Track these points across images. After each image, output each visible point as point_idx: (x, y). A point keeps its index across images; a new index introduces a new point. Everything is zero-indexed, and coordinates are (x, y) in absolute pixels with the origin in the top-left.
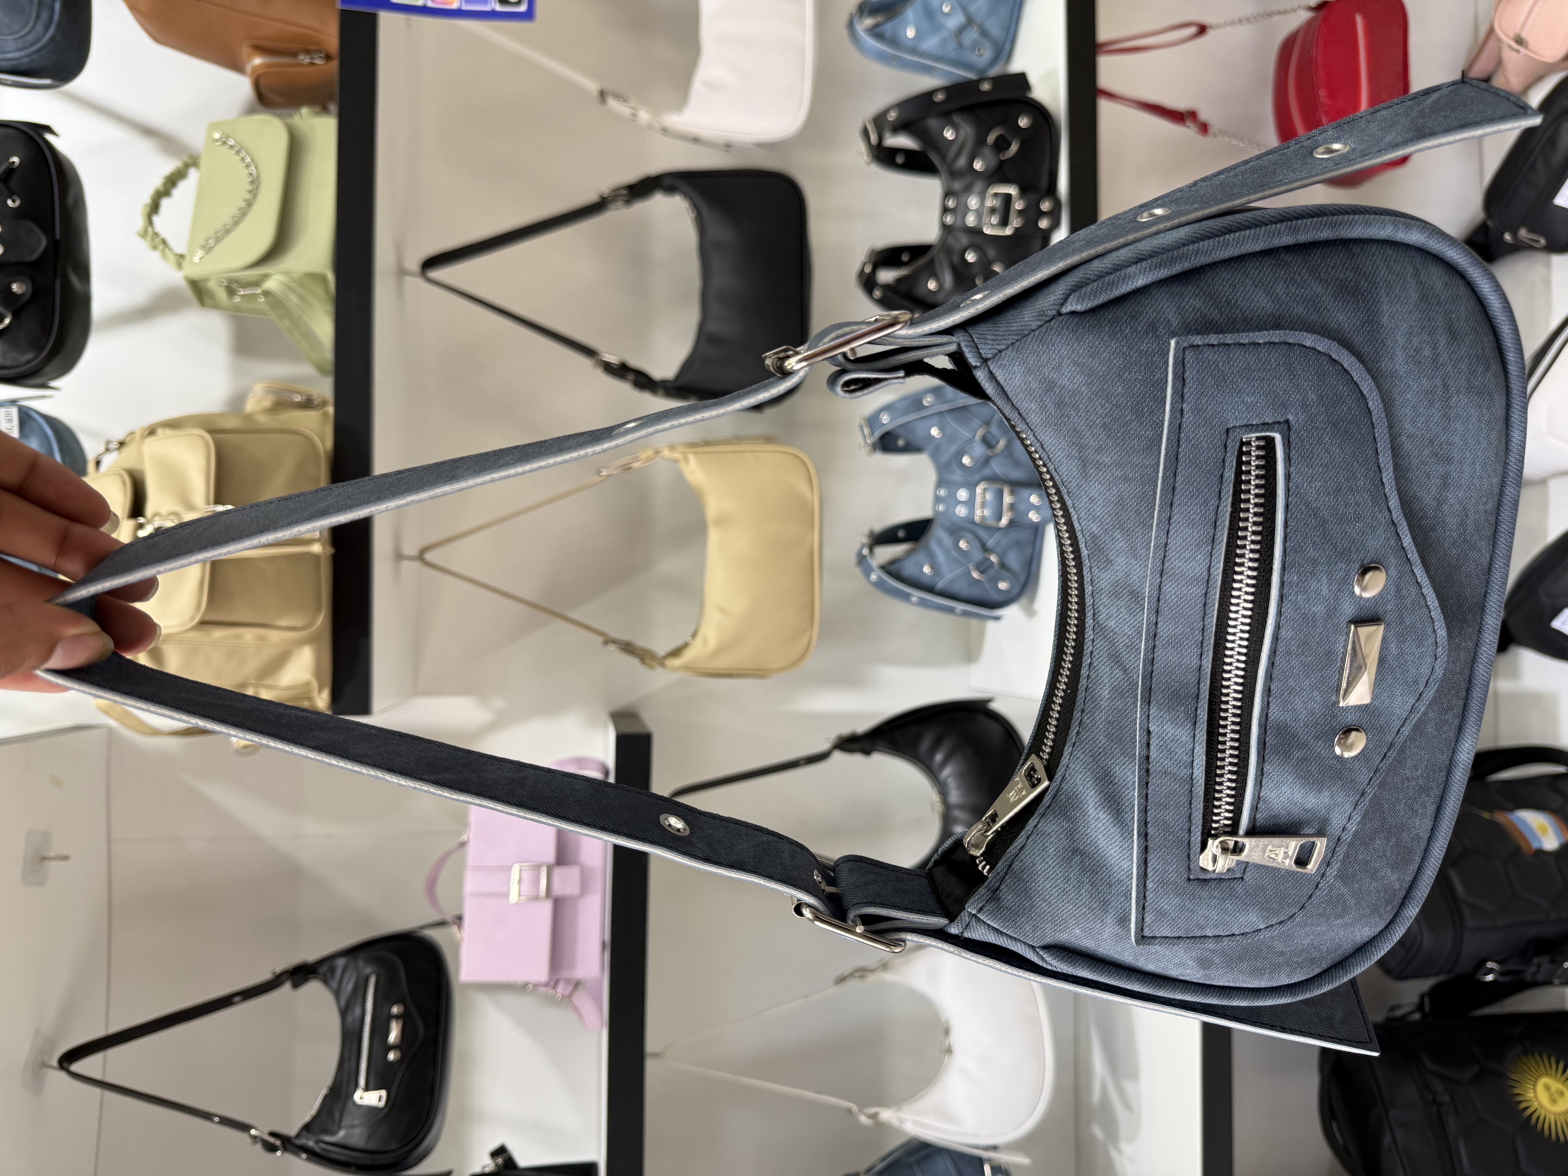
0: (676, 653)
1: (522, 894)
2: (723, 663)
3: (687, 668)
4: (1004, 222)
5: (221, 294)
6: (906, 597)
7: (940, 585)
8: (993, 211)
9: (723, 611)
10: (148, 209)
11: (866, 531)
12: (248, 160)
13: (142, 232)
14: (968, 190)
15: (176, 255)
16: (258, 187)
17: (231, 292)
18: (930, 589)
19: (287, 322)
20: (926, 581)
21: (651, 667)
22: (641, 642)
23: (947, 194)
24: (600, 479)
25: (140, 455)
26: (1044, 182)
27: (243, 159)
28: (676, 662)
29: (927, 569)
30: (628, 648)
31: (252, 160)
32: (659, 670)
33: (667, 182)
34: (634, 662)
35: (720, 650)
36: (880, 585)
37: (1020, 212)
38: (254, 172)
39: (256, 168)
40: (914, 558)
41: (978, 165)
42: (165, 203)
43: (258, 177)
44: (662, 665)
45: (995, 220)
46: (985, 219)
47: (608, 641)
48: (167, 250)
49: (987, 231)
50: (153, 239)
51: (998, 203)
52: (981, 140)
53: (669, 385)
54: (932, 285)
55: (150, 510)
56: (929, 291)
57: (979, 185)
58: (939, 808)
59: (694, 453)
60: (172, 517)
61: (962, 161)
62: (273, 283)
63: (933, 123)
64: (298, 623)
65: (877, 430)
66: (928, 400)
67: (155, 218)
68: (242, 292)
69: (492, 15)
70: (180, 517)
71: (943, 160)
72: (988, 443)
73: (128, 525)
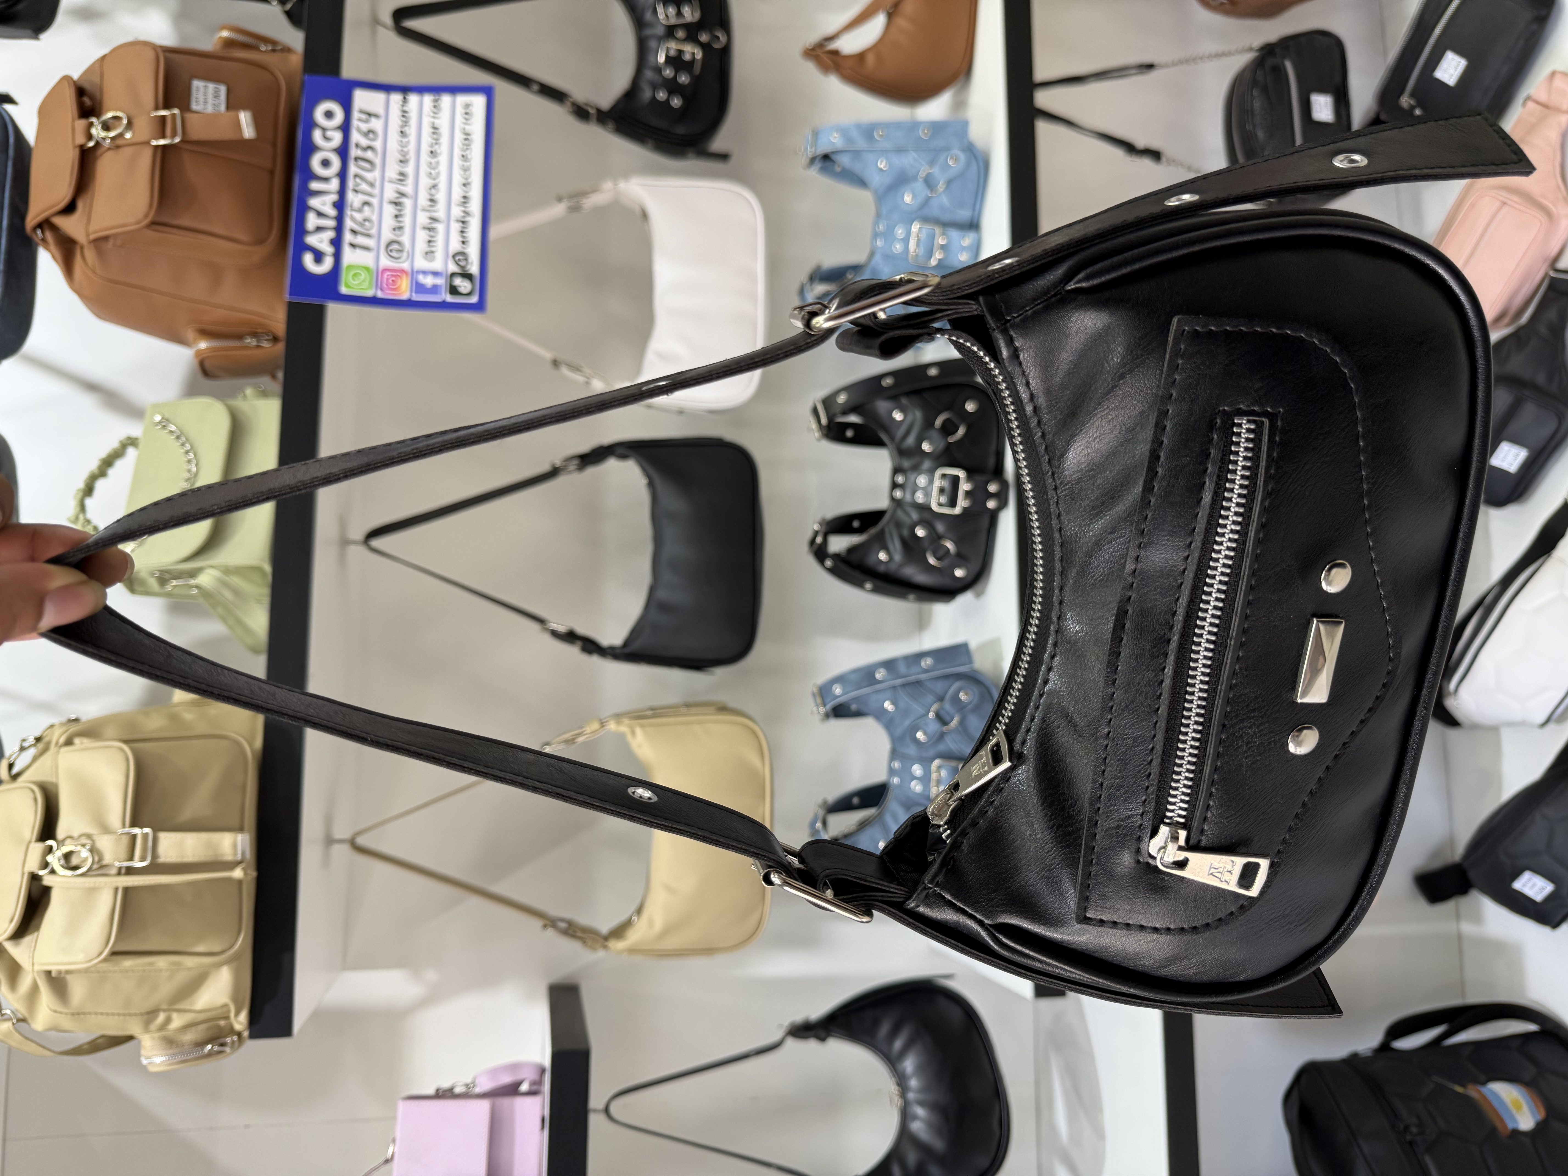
0: (619, 932)
2: (674, 943)
3: (632, 951)
4: (953, 502)
5: (153, 583)
8: (941, 491)
9: (670, 890)
10: (81, 494)
12: (188, 447)
16: (195, 475)
17: (163, 581)
21: (593, 949)
22: (583, 920)
25: (56, 768)
27: (182, 445)
28: (620, 943)
30: (569, 929)
32: (601, 952)
33: (618, 449)
35: (666, 932)
37: (967, 493)
38: (193, 459)
39: (195, 455)
40: (868, 830)
41: (926, 447)
43: (197, 464)
44: (605, 946)
45: (943, 499)
46: (934, 498)
47: (549, 922)
49: (936, 509)
51: (946, 484)
52: (929, 424)
53: (618, 651)
54: (882, 556)
55: (61, 830)
56: (881, 561)
57: (927, 464)
58: (898, 1101)
59: (642, 726)
60: (84, 840)
61: (911, 441)
62: (206, 579)
63: (882, 406)
64: (217, 948)
65: (830, 702)
66: (880, 675)
67: (88, 502)
68: (174, 583)
69: (443, 306)
70: (93, 841)
71: (892, 438)
72: (941, 719)
73: (37, 848)
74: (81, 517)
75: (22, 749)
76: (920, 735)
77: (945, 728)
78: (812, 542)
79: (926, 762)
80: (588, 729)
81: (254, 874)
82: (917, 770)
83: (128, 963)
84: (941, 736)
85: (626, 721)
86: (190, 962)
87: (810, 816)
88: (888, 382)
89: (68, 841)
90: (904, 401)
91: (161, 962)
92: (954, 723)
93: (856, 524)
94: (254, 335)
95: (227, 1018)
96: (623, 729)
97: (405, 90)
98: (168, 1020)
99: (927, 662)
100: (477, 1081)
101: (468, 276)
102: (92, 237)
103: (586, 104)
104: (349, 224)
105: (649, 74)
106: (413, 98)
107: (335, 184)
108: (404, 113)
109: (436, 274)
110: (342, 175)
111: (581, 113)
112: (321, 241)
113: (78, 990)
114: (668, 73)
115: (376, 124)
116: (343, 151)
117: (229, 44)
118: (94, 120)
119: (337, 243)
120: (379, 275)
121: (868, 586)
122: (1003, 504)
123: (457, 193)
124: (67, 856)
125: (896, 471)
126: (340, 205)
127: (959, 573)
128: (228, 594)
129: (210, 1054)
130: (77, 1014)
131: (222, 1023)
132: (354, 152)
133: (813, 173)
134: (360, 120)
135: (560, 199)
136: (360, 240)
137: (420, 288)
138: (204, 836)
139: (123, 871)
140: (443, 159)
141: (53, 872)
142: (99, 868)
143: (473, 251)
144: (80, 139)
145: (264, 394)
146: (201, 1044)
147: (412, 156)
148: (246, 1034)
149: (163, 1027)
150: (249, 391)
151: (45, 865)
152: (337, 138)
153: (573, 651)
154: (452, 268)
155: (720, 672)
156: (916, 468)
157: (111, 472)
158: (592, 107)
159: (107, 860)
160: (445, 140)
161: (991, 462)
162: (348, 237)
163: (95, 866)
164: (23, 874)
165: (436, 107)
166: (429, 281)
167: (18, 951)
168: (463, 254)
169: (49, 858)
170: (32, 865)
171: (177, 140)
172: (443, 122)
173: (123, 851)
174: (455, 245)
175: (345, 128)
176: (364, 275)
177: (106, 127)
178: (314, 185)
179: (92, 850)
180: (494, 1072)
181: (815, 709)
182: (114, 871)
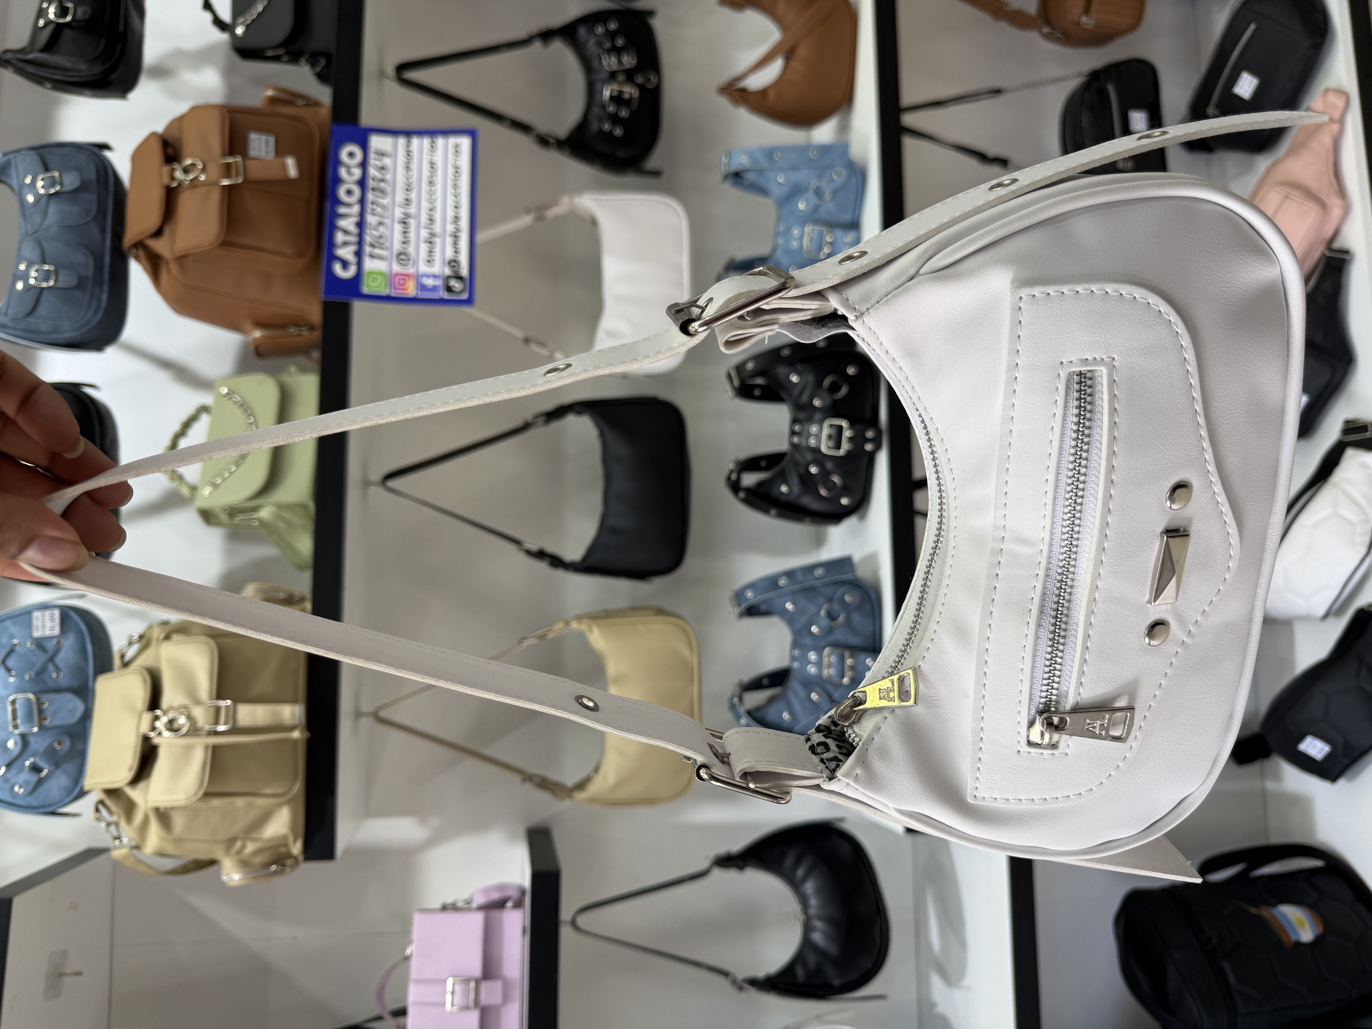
0: (581, 785)
1: (455, 1003)
2: (623, 794)
3: (592, 800)
5: (224, 517)
8: (828, 437)
9: (621, 755)
11: (736, 682)
12: (248, 412)
15: (190, 487)
17: (232, 515)
20: (785, 722)
21: (561, 798)
22: (554, 777)
25: (158, 657)
26: (868, 416)
27: (244, 412)
28: (582, 794)
29: (786, 716)
30: (542, 783)
31: (252, 412)
32: (568, 801)
33: (577, 409)
34: (547, 795)
35: (618, 784)
37: (849, 439)
38: (253, 422)
39: (254, 418)
40: (775, 704)
41: (817, 402)
44: (571, 797)
45: (830, 444)
46: (823, 443)
47: (527, 777)
49: (825, 451)
50: (171, 475)
51: (833, 432)
52: (819, 384)
53: (578, 565)
54: (784, 489)
55: (165, 703)
56: (782, 493)
57: (818, 416)
58: (802, 917)
59: (597, 625)
60: (183, 710)
61: (805, 397)
62: (265, 513)
63: (781, 370)
64: (280, 791)
65: (744, 603)
66: (782, 582)
68: (240, 516)
69: (441, 301)
70: (189, 711)
71: (790, 396)
72: (831, 616)
73: (147, 717)
75: (130, 644)
76: (814, 629)
77: (832, 623)
78: (729, 478)
79: (819, 651)
80: (556, 628)
81: (307, 734)
82: (813, 656)
83: (216, 802)
84: (830, 630)
85: (585, 621)
87: (729, 694)
88: (786, 352)
89: (170, 711)
90: (799, 367)
91: (240, 802)
92: (841, 618)
93: (763, 464)
94: (296, 325)
95: (286, 847)
96: (583, 627)
97: (408, 134)
98: (243, 847)
99: (819, 572)
100: (474, 898)
101: (460, 278)
102: (177, 255)
103: (547, 135)
104: (368, 239)
105: (596, 110)
106: (415, 141)
107: (356, 209)
108: (409, 153)
109: (435, 277)
110: (362, 201)
111: (544, 141)
112: (346, 253)
113: (179, 822)
114: (612, 109)
115: (387, 161)
116: (362, 183)
117: (273, 101)
118: (176, 166)
119: (359, 254)
120: (391, 278)
121: (773, 512)
122: (878, 447)
123: (450, 213)
124: (170, 722)
125: (795, 421)
126: (361, 224)
127: (844, 501)
128: (281, 525)
129: (275, 873)
130: (178, 841)
131: (283, 850)
132: (371, 183)
133: (728, 187)
134: (375, 159)
135: (527, 211)
136: (377, 251)
137: (423, 288)
138: (270, 707)
139: (211, 733)
140: (439, 187)
141: (160, 734)
142: (194, 731)
143: (464, 259)
144: (166, 180)
145: (304, 370)
146: (268, 865)
147: (414, 185)
148: (301, 859)
149: (240, 852)
150: (293, 369)
151: (153, 729)
152: (357, 173)
153: (542, 566)
154: (448, 271)
155: (658, 583)
156: (810, 420)
158: (552, 137)
159: (200, 724)
160: (440, 173)
161: (868, 413)
162: (367, 249)
163: (191, 729)
164: (138, 736)
165: (433, 147)
166: (430, 282)
167: (135, 794)
168: (455, 261)
169: (157, 724)
170: (144, 729)
171: (240, 180)
172: (438, 158)
173: (211, 718)
174: (449, 254)
175: (364, 165)
176: (380, 279)
177: (186, 171)
178: (342, 210)
179: (190, 718)
180: (487, 891)
181: (731, 609)
182: (204, 733)
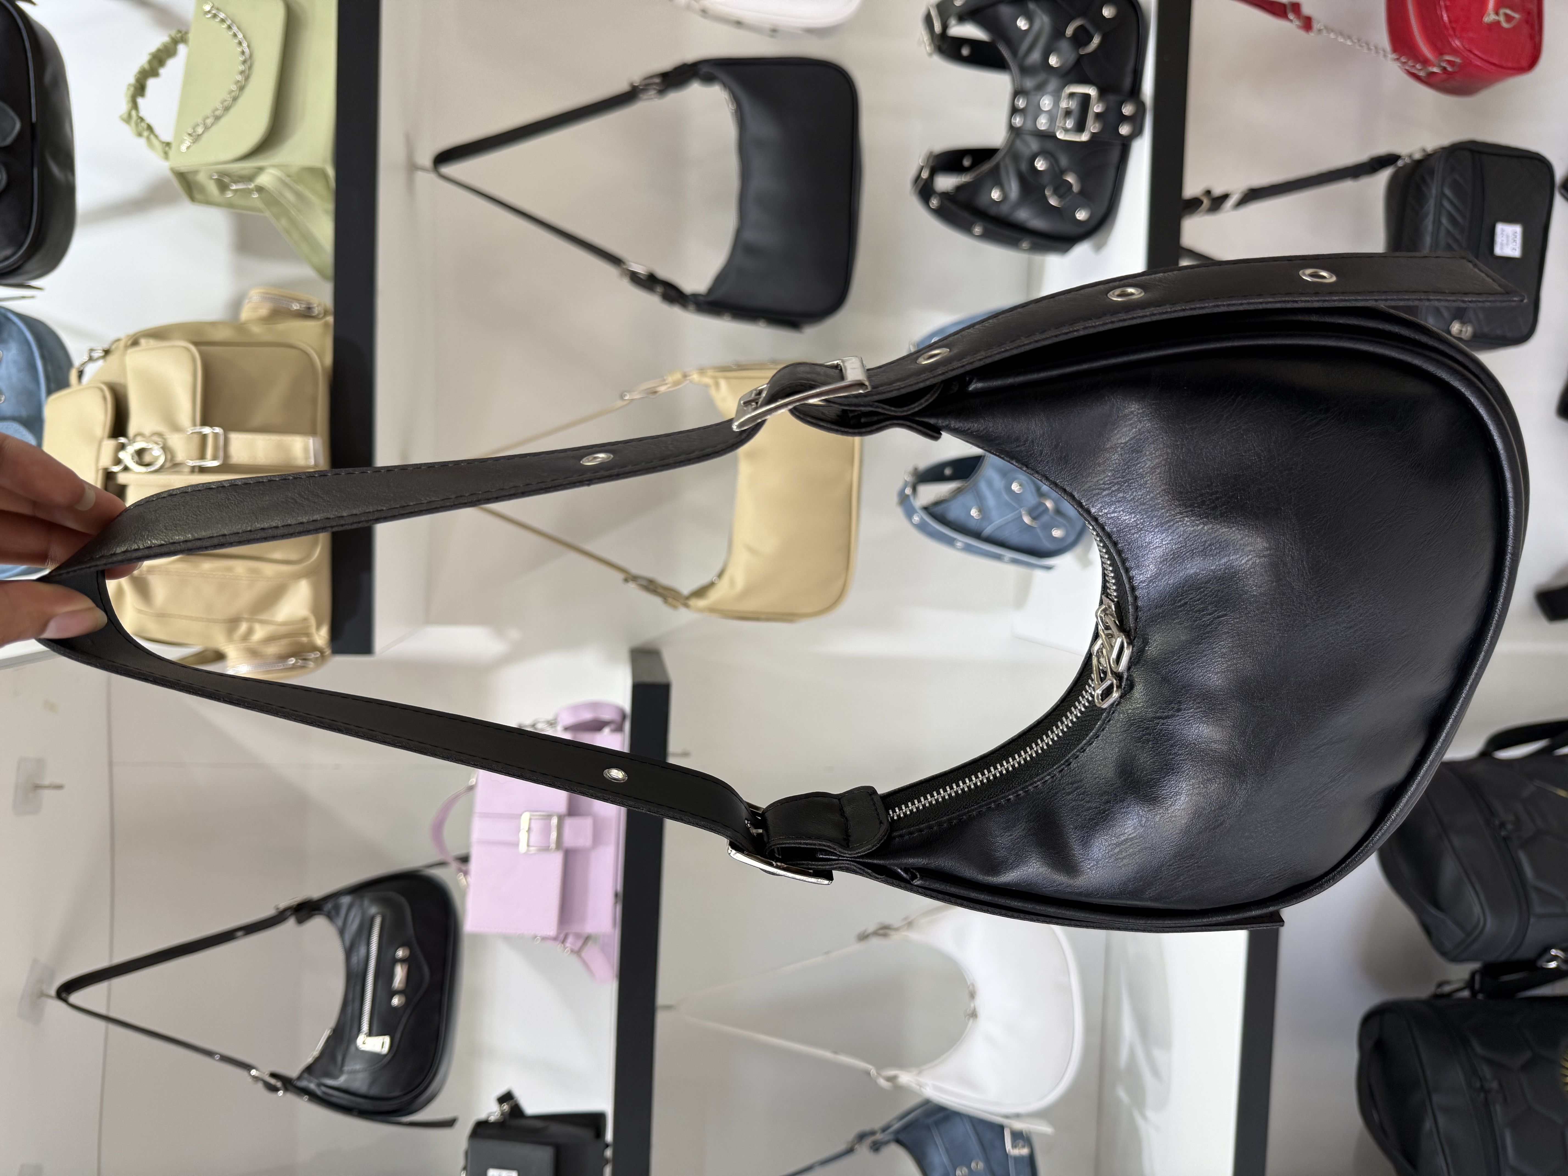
0: (701, 592)
1: (531, 844)
2: (750, 605)
3: (712, 610)
4: (1080, 127)
5: (212, 188)
6: (950, 542)
7: (988, 530)
8: (1068, 113)
9: (752, 550)
10: (132, 89)
11: (910, 468)
12: (240, 36)
13: (125, 116)
14: (1040, 88)
15: (163, 143)
16: (250, 68)
17: (223, 187)
18: (977, 535)
19: (284, 222)
20: (972, 525)
21: (675, 607)
22: (664, 580)
23: (1017, 93)
24: (625, 403)
25: (123, 369)
26: (1127, 82)
27: (235, 35)
28: (701, 603)
29: (974, 513)
30: (651, 586)
31: (244, 36)
32: (683, 610)
33: (705, 69)
34: (657, 601)
35: (747, 592)
36: (922, 527)
37: (1098, 116)
38: (247, 50)
39: (249, 46)
40: (961, 499)
41: (1053, 61)
42: (151, 83)
43: (251, 56)
44: (686, 606)
45: (1070, 124)
46: (1060, 123)
47: (631, 578)
48: (152, 137)
49: (1060, 135)
50: (137, 125)
51: (1073, 105)
52: (1059, 33)
53: (701, 298)
54: (995, 195)
55: (132, 429)
56: (993, 201)
57: (1054, 82)
59: (726, 378)
60: (156, 438)
61: (1036, 55)
62: (267, 180)
63: (1005, 11)
64: (293, 556)
67: (140, 101)
68: (234, 187)
70: (164, 439)
71: (1014, 53)
73: (110, 445)
74: (134, 113)
75: (91, 359)
78: (918, 179)
80: (670, 379)
83: (207, 566)
85: (710, 373)
86: (269, 570)
87: (900, 481)
89: (139, 438)
90: (1032, 6)
91: (240, 568)
93: (964, 162)
95: (308, 635)
96: (707, 380)
98: (251, 631)
113: (160, 591)
121: (977, 231)
122: (1138, 130)
124: (140, 453)
127: (1081, 215)
129: (294, 668)
130: (162, 617)
131: (304, 640)
138: (275, 438)
139: (197, 470)
141: (126, 469)
142: (172, 466)
146: (283, 657)
148: (328, 652)
149: (246, 637)
151: (118, 461)
153: (652, 300)
157: (162, 71)
159: (180, 457)
161: (1128, 80)
163: (168, 465)
164: (97, 471)
169: (122, 455)
170: (106, 461)
173: (194, 451)
179: (165, 448)
180: (576, 709)
182: (187, 470)
